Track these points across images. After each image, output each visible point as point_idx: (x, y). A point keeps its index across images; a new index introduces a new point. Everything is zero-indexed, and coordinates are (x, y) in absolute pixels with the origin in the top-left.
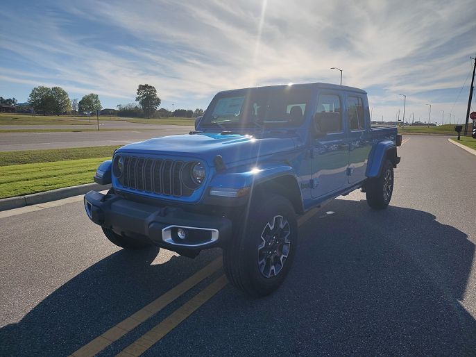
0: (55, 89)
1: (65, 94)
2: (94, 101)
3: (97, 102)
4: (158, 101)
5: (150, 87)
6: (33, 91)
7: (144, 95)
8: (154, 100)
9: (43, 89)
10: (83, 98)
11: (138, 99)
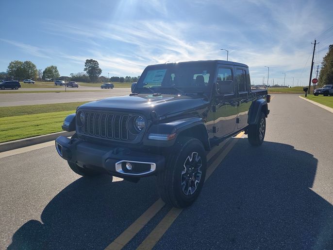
0: (26, 62)
1: (34, 66)
2: (54, 71)
3: (56, 71)
4: (100, 71)
5: (94, 61)
6: (10, 64)
7: (90, 67)
8: (97, 70)
9: (17, 63)
10: (46, 69)
11: (85, 70)
